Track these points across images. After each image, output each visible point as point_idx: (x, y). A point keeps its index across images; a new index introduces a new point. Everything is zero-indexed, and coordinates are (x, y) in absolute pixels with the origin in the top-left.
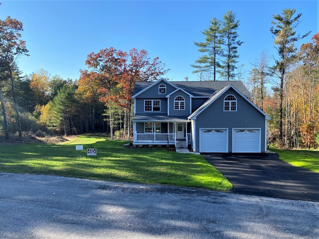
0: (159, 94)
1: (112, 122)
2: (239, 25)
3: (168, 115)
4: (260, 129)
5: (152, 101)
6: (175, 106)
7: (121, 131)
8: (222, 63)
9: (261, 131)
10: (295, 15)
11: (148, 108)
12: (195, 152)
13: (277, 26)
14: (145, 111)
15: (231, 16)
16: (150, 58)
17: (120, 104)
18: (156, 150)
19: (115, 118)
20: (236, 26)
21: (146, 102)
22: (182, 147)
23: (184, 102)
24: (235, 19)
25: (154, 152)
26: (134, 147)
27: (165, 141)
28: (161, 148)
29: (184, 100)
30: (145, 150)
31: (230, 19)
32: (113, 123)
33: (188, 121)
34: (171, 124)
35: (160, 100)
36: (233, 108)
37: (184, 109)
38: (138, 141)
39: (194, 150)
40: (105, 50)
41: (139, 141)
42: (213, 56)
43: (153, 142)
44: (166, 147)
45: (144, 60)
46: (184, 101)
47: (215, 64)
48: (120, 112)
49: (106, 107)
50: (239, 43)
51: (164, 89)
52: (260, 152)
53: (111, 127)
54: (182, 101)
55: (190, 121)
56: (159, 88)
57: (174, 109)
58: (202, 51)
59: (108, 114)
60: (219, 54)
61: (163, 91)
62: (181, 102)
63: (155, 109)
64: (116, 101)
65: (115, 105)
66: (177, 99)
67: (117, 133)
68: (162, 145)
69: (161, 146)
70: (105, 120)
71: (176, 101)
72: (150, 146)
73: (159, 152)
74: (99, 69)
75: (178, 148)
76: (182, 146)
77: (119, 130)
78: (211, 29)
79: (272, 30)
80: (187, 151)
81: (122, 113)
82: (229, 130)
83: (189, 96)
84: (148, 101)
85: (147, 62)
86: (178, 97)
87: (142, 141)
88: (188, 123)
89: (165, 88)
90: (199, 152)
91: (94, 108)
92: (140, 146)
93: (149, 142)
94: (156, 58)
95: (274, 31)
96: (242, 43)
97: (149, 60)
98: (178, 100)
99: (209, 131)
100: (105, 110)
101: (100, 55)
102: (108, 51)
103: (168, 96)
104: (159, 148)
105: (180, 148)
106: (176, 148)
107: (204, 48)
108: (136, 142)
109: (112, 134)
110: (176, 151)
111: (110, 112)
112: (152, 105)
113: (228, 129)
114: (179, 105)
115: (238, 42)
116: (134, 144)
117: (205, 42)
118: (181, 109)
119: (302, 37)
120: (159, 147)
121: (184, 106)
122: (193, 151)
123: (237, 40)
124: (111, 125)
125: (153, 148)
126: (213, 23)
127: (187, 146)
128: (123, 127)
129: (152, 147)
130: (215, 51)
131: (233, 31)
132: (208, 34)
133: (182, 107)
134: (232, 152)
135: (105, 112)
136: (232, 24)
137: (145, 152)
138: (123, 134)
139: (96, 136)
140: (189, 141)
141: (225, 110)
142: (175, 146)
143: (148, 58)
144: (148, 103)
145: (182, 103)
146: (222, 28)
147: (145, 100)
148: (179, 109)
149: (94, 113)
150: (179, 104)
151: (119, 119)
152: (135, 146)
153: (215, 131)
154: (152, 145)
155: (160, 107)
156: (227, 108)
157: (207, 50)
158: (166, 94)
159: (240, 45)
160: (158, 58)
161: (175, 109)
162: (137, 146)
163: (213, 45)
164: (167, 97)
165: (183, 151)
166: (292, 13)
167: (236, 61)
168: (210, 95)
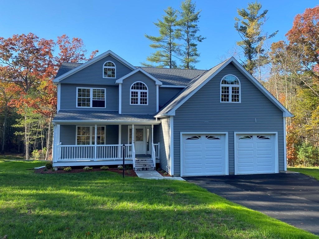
0: (103, 77)
1: (28, 137)
2: (200, 17)
3: (120, 113)
4: (276, 133)
5: (91, 90)
6: (132, 99)
7: (43, 150)
8: (181, 61)
9: (278, 136)
10: (261, 12)
11: (83, 102)
12: (172, 176)
13: (242, 22)
14: (77, 106)
15: (190, 6)
16: (86, 51)
17: (41, 110)
18: (99, 175)
19: (32, 130)
20: (195, 19)
21: (79, 90)
22: (146, 168)
23: (146, 93)
24: (195, 9)
25: (95, 178)
26: (54, 171)
27: (113, 159)
28: (107, 171)
29: (146, 89)
30: (75, 176)
31: (189, 9)
32: (30, 139)
33: (156, 122)
34: (125, 127)
35: (105, 89)
36: (235, 98)
37: (146, 103)
38: (63, 160)
39: (171, 173)
40: (21, 36)
41: (65, 160)
42: (168, 53)
43: (91, 161)
44: (117, 169)
45: (77, 52)
46: (147, 91)
47: (171, 63)
48: (41, 122)
49: (20, 115)
50: (200, 39)
51: (112, 69)
52: (276, 171)
53: (27, 143)
54: (143, 91)
55: (159, 122)
56: (104, 67)
57: (130, 104)
58: (155, 47)
59: (22, 126)
60: (175, 52)
61: (110, 73)
62: (141, 93)
63: (96, 104)
64: (35, 106)
65: (32, 113)
66: (135, 87)
67: (36, 154)
68: (110, 166)
69: (107, 168)
70: (16, 133)
71: (134, 90)
72: (85, 168)
73: (105, 179)
74: (11, 62)
75: (139, 170)
76: (146, 166)
77: (39, 148)
78: (167, 20)
79: (236, 27)
80: (157, 176)
81: (44, 125)
82: (229, 135)
83: (155, 82)
84: (84, 90)
85: (83, 55)
86: (137, 84)
87: (70, 160)
88: (154, 126)
89: (115, 68)
90: (179, 176)
91: (5, 121)
92: (67, 168)
93: (85, 162)
94: (95, 51)
95: (239, 28)
96: (203, 39)
97: (85, 53)
98: (138, 88)
99: (195, 137)
100: (17, 120)
101: (13, 42)
102: (26, 38)
103: (120, 81)
104: (103, 171)
105: (143, 169)
106: (136, 169)
107: (157, 44)
108: (58, 162)
109: (27, 154)
110: (137, 176)
111: (25, 123)
112: (91, 97)
113: (227, 133)
114: (139, 97)
115: (198, 38)
116: (54, 165)
117: (158, 35)
118: (141, 103)
119: (269, 37)
120: (103, 169)
121: (146, 99)
122: (168, 175)
123: (197, 35)
124: (27, 141)
125: (93, 172)
126: (168, 13)
127: (155, 166)
128: (45, 145)
129: (90, 170)
130: (171, 47)
131: (193, 23)
132: (162, 25)
133: (143, 101)
134: (236, 174)
135: (16, 123)
136: (192, 16)
137: (76, 181)
138: (45, 155)
139: (5, 159)
140: (157, 157)
141: (222, 101)
142: (134, 166)
143: (84, 50)
144: (84, 94)
145: (144, 95)
146: (179, 19)
147: (77, 88)
148: (139, 104)
149: (5, 128)
150: (139, 95)
151: (39, 133)
152: (56, 169)
153: (206, 137)
154: (90, 166)
155: (105, 100)
156: (226, 98)
157: (162, 46)
158: (115, 78)
159: (200, 41)
160: (98, 51)
161: (132, 103)
162: (60, 169)
163: (168, 40)
164: (117, 82)
165: (150, 176)
166: (259, 7)
167: (197, 60)
168: (186, 84)
